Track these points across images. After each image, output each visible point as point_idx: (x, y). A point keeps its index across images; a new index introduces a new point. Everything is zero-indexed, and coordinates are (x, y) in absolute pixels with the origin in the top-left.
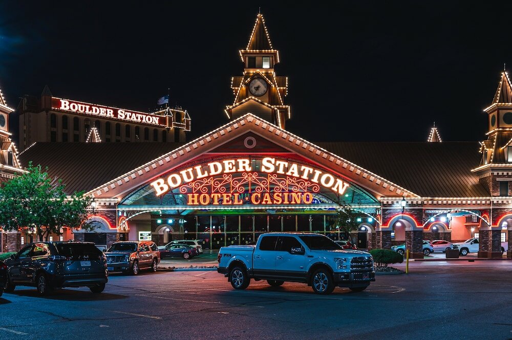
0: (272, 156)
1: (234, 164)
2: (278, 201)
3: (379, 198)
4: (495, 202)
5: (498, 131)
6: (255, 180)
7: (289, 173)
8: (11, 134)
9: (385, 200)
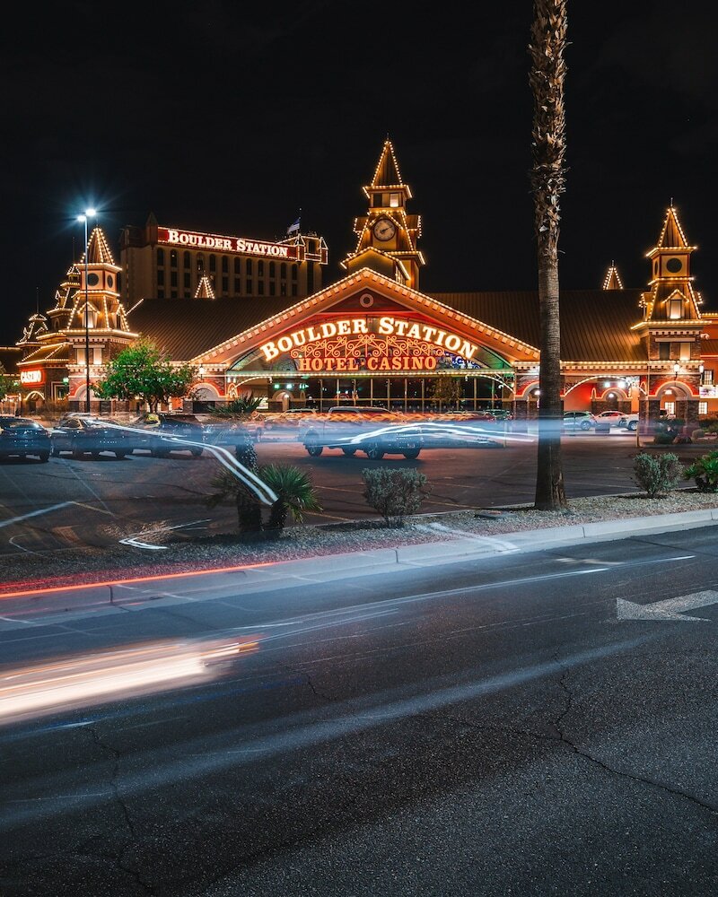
0: (390, 316)
1: (349, 325)
2: (397, 366)
3: (513, 363)
4: (653, 367)
5: (660, 281)
6: (372, 343)
7: (409, 335)
8: (118, 295)
9: (520, 365)
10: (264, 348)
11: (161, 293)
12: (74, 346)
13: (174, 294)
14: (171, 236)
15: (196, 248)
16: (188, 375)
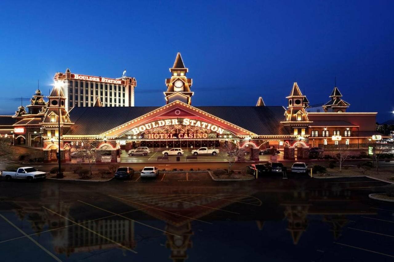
0: (188, 118)
1: (170, 121)
2: (191, 137)
3: (238, 136)
4: (292, 137)
5: (293, 107)
6: (180, 128)
7: (196, 125)
9: (241, 136)
10: (133, 130)
15: (86, 81)
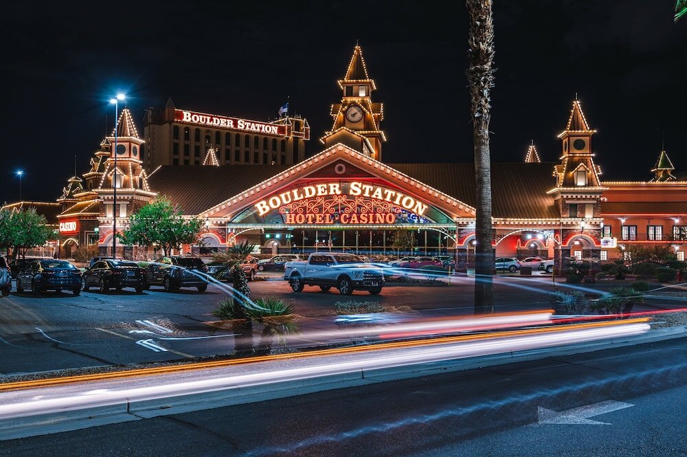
0: (359, 181)
1: (326, 188)
2: (364, 221)
3: (455, 219)
4: (565, 223)
5: (569, 156)
6: (344, 202)
7: (374, 196)
8: (141, 162)
9: (461, 221)
10: (258, 205)
11: (176, 161)
12: (104, 203)
13: (187, 162)
14: (185, 116)
15: (205, 126)
16: (196, 227)
